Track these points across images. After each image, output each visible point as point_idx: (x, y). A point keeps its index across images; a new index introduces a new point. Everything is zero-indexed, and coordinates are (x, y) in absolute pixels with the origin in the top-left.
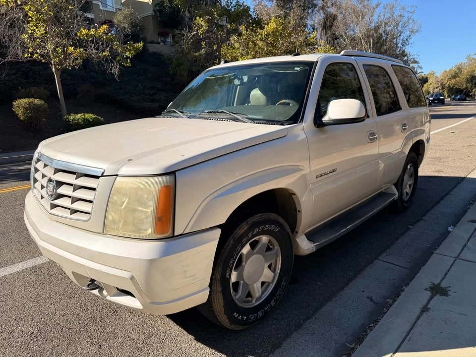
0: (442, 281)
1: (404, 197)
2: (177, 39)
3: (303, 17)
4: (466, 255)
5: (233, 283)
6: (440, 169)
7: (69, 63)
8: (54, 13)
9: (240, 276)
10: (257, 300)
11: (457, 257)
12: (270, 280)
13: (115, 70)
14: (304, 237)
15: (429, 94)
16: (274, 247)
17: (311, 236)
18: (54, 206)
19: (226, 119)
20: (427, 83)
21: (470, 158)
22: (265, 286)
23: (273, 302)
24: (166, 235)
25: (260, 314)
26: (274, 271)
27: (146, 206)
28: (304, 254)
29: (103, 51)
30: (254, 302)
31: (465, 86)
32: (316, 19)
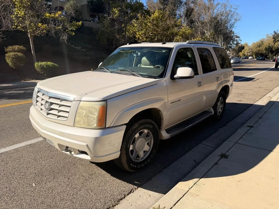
0: (226, 152)
1: (217, 114)
2: (101, 20)
3: (174, 9)
4: (241, 141)
5: (131, 150)
6: (241, 99)
7: (38, 32)
8: (30, 3)
9: (134, 147)
10: (142, 159)
11: (236, 143)
12: (148, 150)
13: (65, 37)
14: (165, 131)
15: (245, 56)
16: (150, 135)
17: (168, 131)
18: (48, 114)
19: (129, 74)
20: (244, 50)
21: (258, 94)
22: (145, 153)
23: (149, 160)
24: (102, 127)
25: (143, 165)
26: (150, 146)
27: (94, 115)
28: (164, 139)
29: (58, 26)
30: (140, 160)
31: (264, 52)
32: (181, 11)
